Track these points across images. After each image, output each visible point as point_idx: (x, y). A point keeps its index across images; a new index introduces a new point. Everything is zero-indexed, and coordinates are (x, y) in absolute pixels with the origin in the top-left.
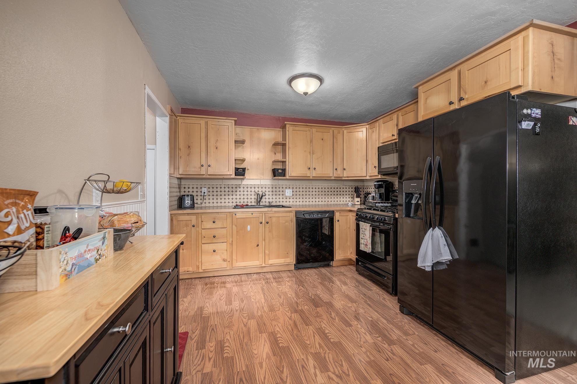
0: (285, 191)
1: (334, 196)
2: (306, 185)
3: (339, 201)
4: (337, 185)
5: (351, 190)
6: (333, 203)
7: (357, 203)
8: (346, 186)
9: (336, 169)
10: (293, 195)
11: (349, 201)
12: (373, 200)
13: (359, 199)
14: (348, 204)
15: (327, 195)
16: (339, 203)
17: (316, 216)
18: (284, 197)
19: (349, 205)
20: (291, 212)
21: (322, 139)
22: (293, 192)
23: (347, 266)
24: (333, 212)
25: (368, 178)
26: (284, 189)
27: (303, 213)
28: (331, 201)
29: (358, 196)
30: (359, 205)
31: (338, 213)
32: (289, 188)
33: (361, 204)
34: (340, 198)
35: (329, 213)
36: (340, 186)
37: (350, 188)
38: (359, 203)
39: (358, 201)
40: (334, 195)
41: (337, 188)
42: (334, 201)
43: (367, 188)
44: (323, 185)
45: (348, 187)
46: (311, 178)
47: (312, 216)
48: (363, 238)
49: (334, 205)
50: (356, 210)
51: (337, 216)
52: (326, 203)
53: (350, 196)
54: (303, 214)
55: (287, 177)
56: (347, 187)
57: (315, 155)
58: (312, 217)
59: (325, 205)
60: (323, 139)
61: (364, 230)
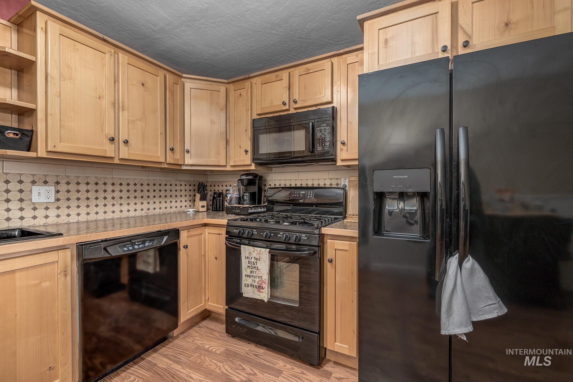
0: (31, 191)
1: (161, 200)
2: (96, 177)
3: (169, 208)
4: (165, 180)
5: (188, 188)
6: (157, 211)
7: (201, 209)
8: (180, 181)
9: (172, 150)
10: (58, 200)
11: (186, 206)
12: (239, 204)
13: (204, 203)
14: (188, 213)
15: (145, 197)
16: (169, 210)
17: (141, 246)
18: (25, 204)
19: (189, 215)
20: (63, 248)
21: (143, 85)
22: (58, 192)
23: (200, 324)
26: (27, 184)
27: (103, 245)
28: (155, 209)
29: (203, 198)
30: (206, 213)
31: (186, 231)
32: (46, 182)
33: (208, 210)
34: (171, 202)
35: (169, 234)
36: (170, 180)
37: (188, 185)
38: (205, 209)
39: (203, 207)
40: (160, 197)
41: (166, 185)
42: (160, 208)
43: (213, 185)
44: (138, 178)
45: (183, 184)
46: (116, 161)
47: (131, 248)
48: (252, 274)
49: (159, 214)
50: (226, 224)
51: (184, 238)
52: (143, 213)
53: (187, 198)
54: (105, 249)
55: (41, 153)
56: (182, 183)
58: (129, 250)
59: (141, 216)
60: (146, 85)
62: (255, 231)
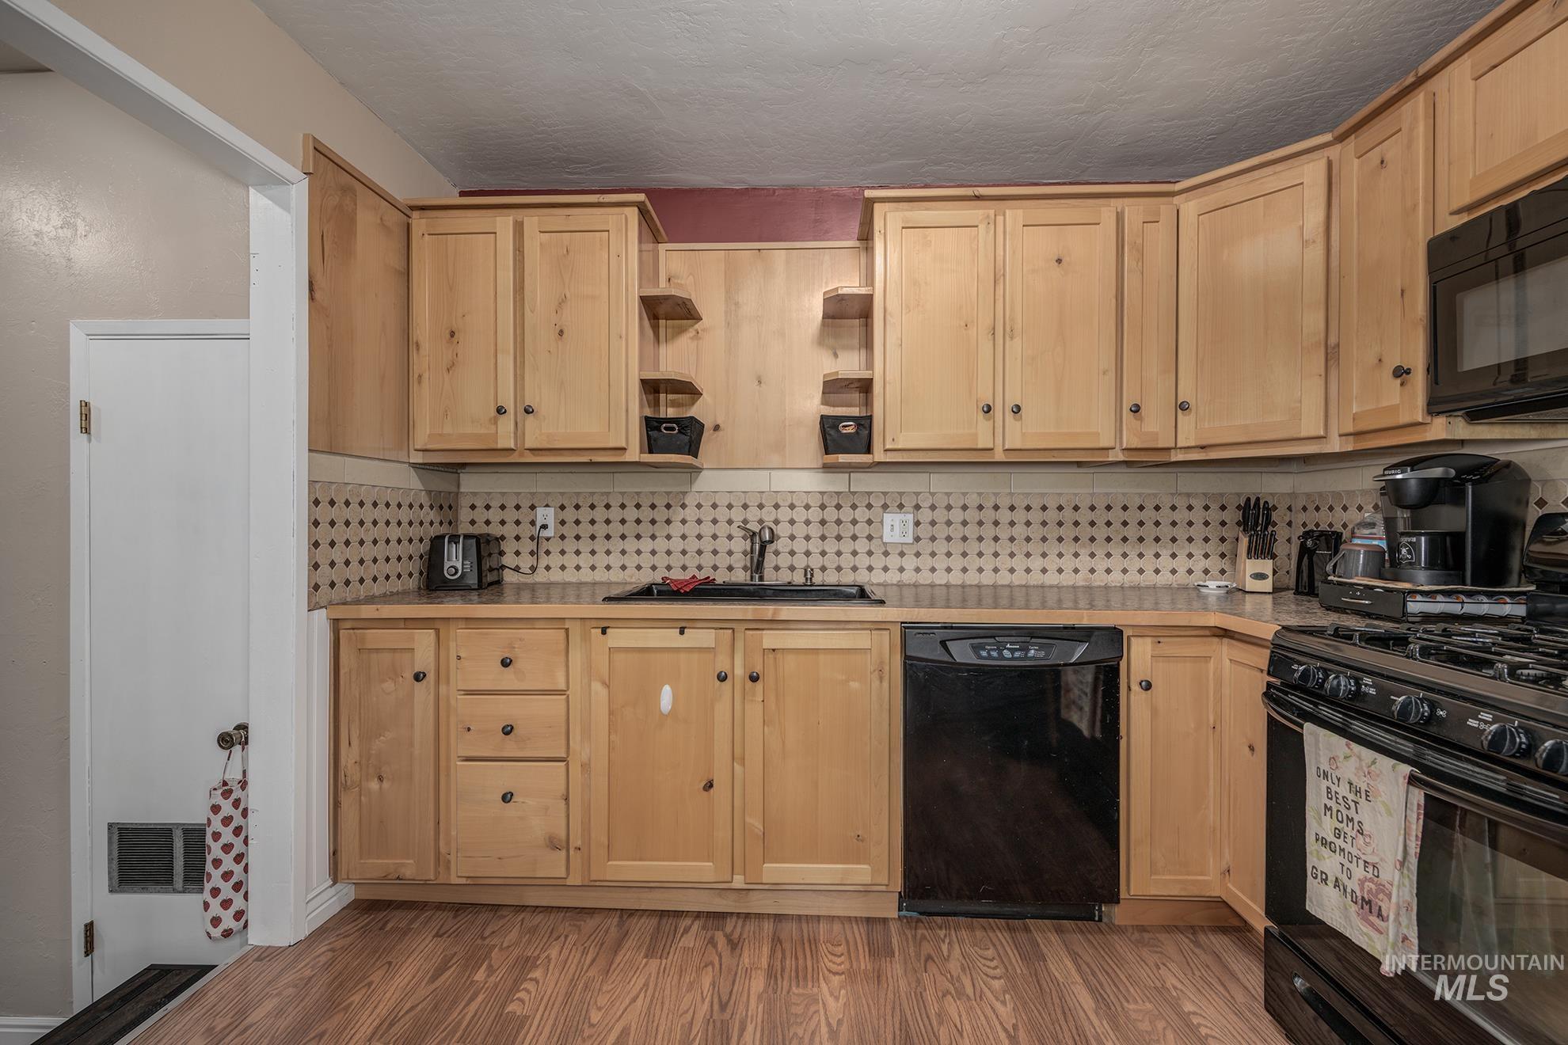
0: (882, 522)
1: (1127, 548)
2: (980, 494)
3: (1149, 572)
4: (1140, 495)
5: (1214, 515)
6: (1116, 578)
7: (1251, 585)
8: (1188, 495)
9: (1136, 409)
10: (917, 539)
11: (1206, 572)
12: (1381, 577)
13: (1266, 566)
14: (1203, 590)
15: (1084, 539)
16: (1149, 578)
17: (1017, 654)
18: (875, 545)
19: (1207, 597)
20: (879, 626)
21: (1059, 261)
22: (917, 524)
23: (1202, 937)
24: (1115, 635)
25: (1335, 445)
26: (877, 509)
27: (941, 634)
28: (1108, 571)
29: (1262, 548)
30: (1271, 596)
31: (1149, 640)
32: (901, 506)
33: (1276, 590)
34: (1157, 556)
35: (1093, 639)
36: (1155, 495)
37: (1214, 506)
38: (1267, 585)
39: (1260, 576)
40: (1125, 539)
41: (1141, 508)
42: (1125, 571)
43: (1311, 508)
44: (1066, 491)
45: (1198, 504)
46: (999, 456)
47: (995, 654)
48: (1339, 842)
49: (1122, 587)
50: (1270, 639)
51: (1140, 658)
52: (1080, 580)
53: (1213, 547)
54: (943, 643)
55: (878, 455)
56: (1193, 502)
57: (1017, 341)
58: (990, 657)
59: (1074, 587)
60: (1065, 260)
61: (1351, 797)
62: (1368, 681)
